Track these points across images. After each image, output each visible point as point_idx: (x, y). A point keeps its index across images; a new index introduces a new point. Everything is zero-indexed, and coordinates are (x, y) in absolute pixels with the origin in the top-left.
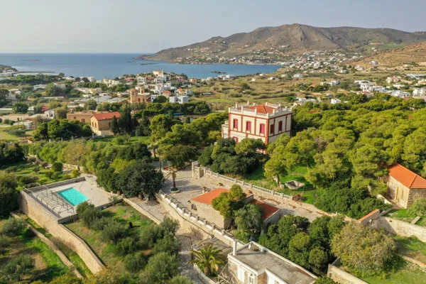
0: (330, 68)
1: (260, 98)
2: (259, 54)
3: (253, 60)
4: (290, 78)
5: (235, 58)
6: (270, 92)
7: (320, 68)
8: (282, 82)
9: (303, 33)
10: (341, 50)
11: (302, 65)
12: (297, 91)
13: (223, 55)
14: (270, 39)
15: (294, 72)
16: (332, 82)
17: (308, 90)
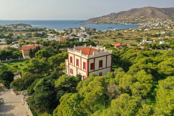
0: (163, 26)
1: (124, 40)
2: (131, 20)
3: (128, 23)
4: (143, 31)
5: (120, 22)
6: (131, 37)
7: (158, 26)
8: (139, 33)
9: (152, 11)
10: (170, 18)
11: (150, 25)
12: (144, 36)
13: (115, 21)
14: (137, 14)
15: (146, 28)
16: (163, 33)
17: (149, 36)
